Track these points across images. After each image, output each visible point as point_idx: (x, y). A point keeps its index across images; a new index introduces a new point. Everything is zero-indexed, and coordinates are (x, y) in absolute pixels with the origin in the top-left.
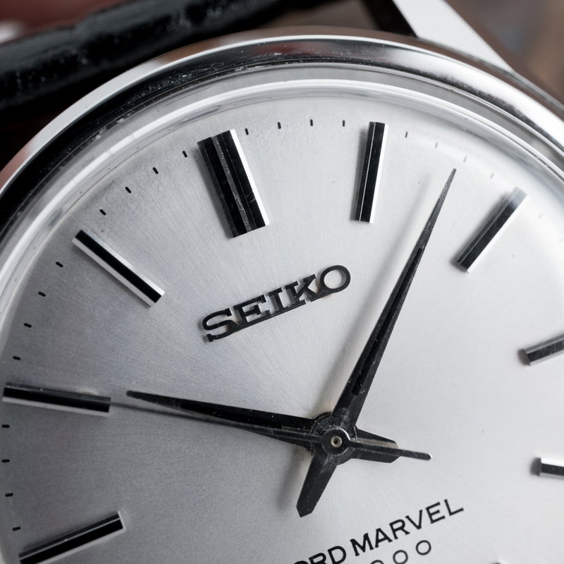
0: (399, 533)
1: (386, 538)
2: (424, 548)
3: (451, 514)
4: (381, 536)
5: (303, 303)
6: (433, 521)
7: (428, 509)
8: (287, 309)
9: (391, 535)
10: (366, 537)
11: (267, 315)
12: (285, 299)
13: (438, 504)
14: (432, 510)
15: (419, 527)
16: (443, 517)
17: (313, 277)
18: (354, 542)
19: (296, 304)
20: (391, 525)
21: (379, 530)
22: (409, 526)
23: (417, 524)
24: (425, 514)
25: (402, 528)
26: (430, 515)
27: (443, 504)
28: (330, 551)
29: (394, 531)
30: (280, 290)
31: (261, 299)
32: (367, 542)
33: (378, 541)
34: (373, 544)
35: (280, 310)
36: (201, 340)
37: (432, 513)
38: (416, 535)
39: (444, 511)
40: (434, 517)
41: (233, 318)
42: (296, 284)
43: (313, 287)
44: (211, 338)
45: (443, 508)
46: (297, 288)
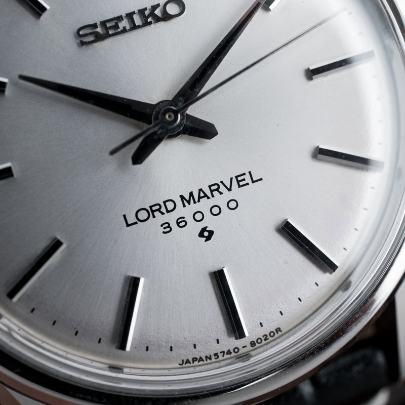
0: (215, 193)
1: (206, 196)
2: (232, 205)
3: (253, 182)
4: (202, 194)
5: (150, 23)
6: (239, 186)
7: (237, 177)
8: (139, 27)
9: (209, 194)
10: (191, 194)
11: (124, 31)
12: (138, 20)
13: (244, 174)
15: (230, 190)
16: (248, 184)
17: (158, 5)
18: (182, 197)
19: (146, 24)
20: (210, 187)
21: (200, 190)
22: (222, 189)
23: (229, 187)
24: (234, 180)
25: (217, 190)
26: (238, 182)
27: (248, 174)
28: (165, 202)
29: (212, 191)
30: (134, 13)
31: (120, 18)
32: (191, 198)
33: (200, 198)
34: (196, 200)
35: (134, 27)
36: (75, 45)
37: (239, 180)
38: (227, 195)
39: (248, 180)
40: (241, 183)
41: (99, 30)
42: (146, 9)
43: (158, 12)
44: (83, 44)
45: (247, 177)
46: (147, 13)
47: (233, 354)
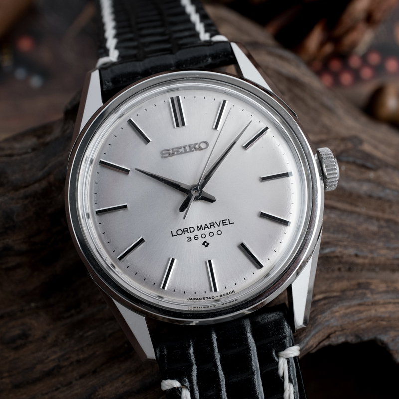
0: (212, 227)
1: (208, 227)
2: (219, 233)
3: (230, 224)
4: (206, 227)
5: (193, 151)
6: (224, 225)
7: (223, 221)
8: (188, 152)
9: (210, 227)
10: (202, 226)
11: (181, 153)
12: (187, 149)
13: (226, 220)
14: (224, 222)
15: (219, 226)
16: (227, 225)
17: (197, 143)
18: (197, 227)
19: (191, 151)
20: (210, 224)
21: (206, 225)
22: (216, 225)
24: (221, 222)
25: (213, 225)
26: (223, 223)
27: (228, 220)
28: (189, 228)
29: (211, 226)
30: (186, 146)
31: (180, 148)
32: (202, 228)
33: (205, 228)
34: (204, 229)
35: (185, 152)
36: (160, 157)
37: (224, 223)
38: (217, 228)
39: (228, 223)
40: (224, 224)
41: (171, 151)
42: (192, 144)
43: (197, 146)
44: (162, 157)
45: (227, 222)
46: (192, 146)
47: (212, 299)
